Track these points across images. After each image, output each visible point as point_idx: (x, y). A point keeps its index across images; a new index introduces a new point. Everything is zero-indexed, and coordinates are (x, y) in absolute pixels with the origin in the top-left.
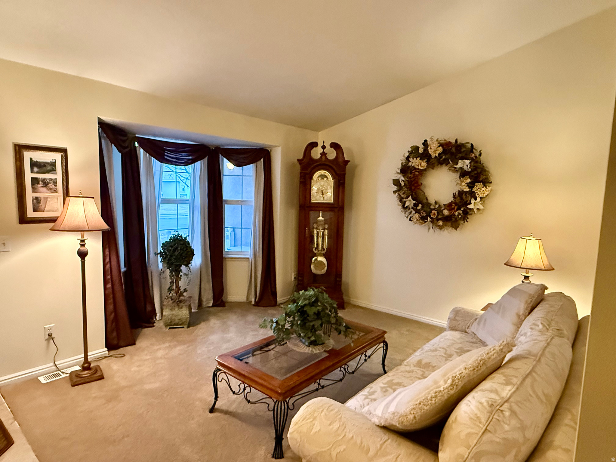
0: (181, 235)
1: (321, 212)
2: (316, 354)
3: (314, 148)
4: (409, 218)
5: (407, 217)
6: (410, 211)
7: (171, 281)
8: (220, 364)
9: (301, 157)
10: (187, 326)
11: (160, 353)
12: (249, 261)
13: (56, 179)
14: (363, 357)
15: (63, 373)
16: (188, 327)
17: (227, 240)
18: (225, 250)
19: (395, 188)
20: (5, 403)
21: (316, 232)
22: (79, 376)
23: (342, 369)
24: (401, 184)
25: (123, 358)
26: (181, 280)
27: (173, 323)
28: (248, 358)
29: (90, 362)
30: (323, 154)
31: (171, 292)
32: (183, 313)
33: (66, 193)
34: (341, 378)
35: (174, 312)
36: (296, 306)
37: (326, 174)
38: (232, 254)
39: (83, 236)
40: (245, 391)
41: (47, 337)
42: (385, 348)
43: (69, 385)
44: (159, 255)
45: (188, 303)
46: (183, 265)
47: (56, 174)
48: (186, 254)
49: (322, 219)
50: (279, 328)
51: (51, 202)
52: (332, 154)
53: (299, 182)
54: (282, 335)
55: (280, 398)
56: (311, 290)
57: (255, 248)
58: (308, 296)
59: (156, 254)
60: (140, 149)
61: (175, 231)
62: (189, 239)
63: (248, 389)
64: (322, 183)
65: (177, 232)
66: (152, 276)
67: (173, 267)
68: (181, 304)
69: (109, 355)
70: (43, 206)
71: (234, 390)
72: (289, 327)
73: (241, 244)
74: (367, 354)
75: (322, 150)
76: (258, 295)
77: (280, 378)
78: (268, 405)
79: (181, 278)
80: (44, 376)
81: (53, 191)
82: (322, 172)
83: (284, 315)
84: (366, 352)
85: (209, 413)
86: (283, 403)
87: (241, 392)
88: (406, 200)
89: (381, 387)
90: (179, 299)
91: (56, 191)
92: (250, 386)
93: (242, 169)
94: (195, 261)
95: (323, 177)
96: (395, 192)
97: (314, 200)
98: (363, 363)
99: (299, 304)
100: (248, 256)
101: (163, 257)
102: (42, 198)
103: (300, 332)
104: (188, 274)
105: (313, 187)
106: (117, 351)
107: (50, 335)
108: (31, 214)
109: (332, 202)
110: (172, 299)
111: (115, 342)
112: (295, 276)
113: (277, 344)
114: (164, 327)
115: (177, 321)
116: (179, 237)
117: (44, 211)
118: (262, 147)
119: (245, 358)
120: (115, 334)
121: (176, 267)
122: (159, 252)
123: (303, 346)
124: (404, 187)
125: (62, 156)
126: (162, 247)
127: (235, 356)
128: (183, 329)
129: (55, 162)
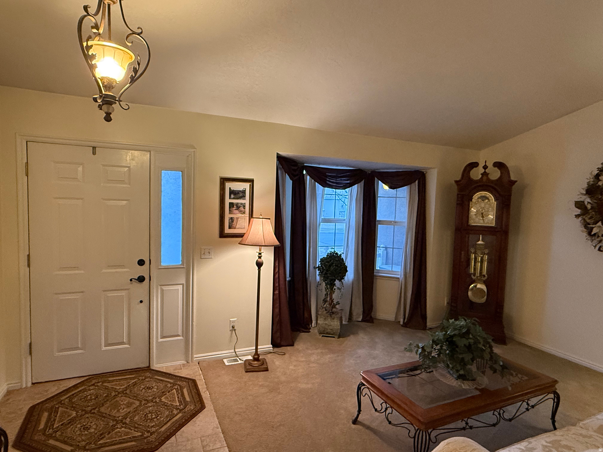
0: (336, 252)
1: (481, 236)
2: (464, 389)
3: (475, 169)
4: (597, 248)
5: (595, 247)
6: (599, 239)
7: (325, 293)
8: (364, 378)
9: (459, 178)
10: (337, 336)
11: (313, 358)
12: (399, 281)
13: (245, 203)
14: (525, 404)
15: (240, 359)
16: (339, 338)
17: (379, 258)
18: (377, 269)
19: (578, 211)
20: (202, 375)
21: (473, 257)
22: (251, 364)
23: (496, 413)
24: (586, 208)
25: (283, 356)
26: (335, 293)
27: (325, 332)
28: (392, 378)
29: (259, 354)
30: (485, 174)
31: (325, 304)
32: (335, 324)
33: (251, 215)
34: (495, 423)
35: (327, 322)
36: (445, 335)
37: (487, 196)
38: (383, 272)
39: (260, 250)
40: (387, 411)
41: (231, 328)
42: (556, 401)
43: (244, 372)
44: (317, 269)
45: (339, 315)
46: (336, 280)
47: (245, 199)
48: (340, 270)
49: (482, 243)
50: (425, 354)
51: (241, 222)
52: (495, 174)
53: (456, 204)
54: (427, 362)
55: (423, 427)
56: (463, 320)
57: (406, 268)
58: (459, 326)
59: (315, 268)
60: (307, 176)
61: (331, 248)
62: (343, 256)
63: (389, 410)
64: (483, 205)
65: (333, 250)
66: (310, 287)
67: (328, 280)
68: (333, 315)
69: (274, 351)
70: (235, 224)
71: (376, 408)
72: (436, 355)
73: (392, 263)
74: (529, 402)
75: (483, 170)
76: (407, 315)
77: (423, 406)
78: (408, 431)
79: (334, 292)
80: (227, 359)
81: (242, 212)
82: (483, 193)
83: (431, 341)
84: (528, 400)
85: (352, 423)
86: (424, 433)
87: (382, 411)
88: (594, 226)
89: (542, 445)
90: (332, 310)
91: (244, 213)
92: (391, 407)
93: (397, 191)
94: (348, 277)
95: (484, 198)
96: (577, 216)
97: (472, 223)
98: (525, 412)
99: (448, 333)
100: (399, 276)
101: (320, 271)
102: (235, 218)
103: (449, 363)
104: (341, 288)
105: (472, 209)
106: (279, 349)
107: (233, 327)
108: (227, 231)
109: (494, 225)
110: (326, 310)
111: (278, 341)
112: (448, 300)
113: (423, 370)
114: (318, 334)
115: (329, 331)
116: (335, 254)
117: (235, 228)
118: (417, 169)
119: (389, 378)
120: (278, 334)
121: (330, 281)
122: (317, 266)
123: (451, 378)
124: (590, 211)
125: (250, 185)
126: (320, 262)
127: (379, 374)
128: (334, 338)
129: (245, 190)
